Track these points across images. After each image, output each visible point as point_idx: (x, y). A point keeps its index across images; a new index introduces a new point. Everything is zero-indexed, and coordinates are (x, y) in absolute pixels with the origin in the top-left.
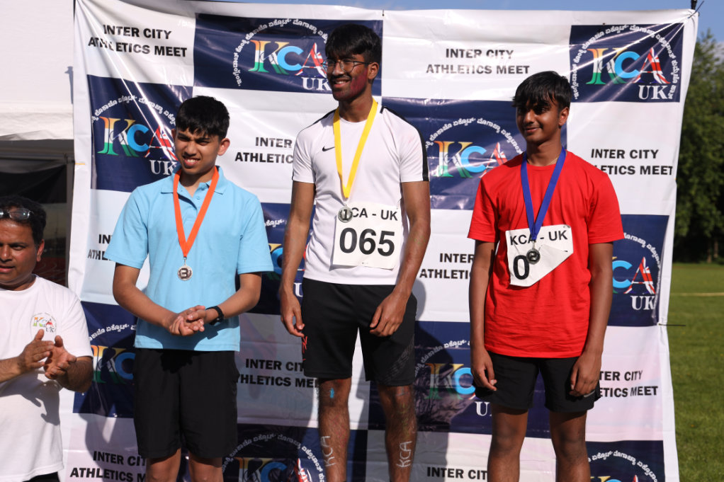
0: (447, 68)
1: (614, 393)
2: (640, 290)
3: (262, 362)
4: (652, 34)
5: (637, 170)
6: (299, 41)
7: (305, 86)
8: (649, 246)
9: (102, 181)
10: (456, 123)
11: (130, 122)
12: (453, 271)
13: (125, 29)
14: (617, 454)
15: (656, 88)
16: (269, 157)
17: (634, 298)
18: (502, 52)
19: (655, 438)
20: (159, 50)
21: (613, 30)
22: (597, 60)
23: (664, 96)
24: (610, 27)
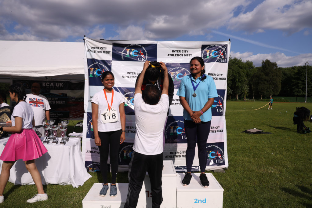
0: (172, 55)
1: (213, 132)
2: (219, 107)
3: (129, 127)
4: (220, 47)
5: (218, 79)
6: (137, 49)
7: (139, 60)
8: (221, 97)
9: (91, 84)
10: (175, 68)
11: (96, 69)
12: (176, 103)
13: (96, 47)
14: (214, 146)
15: (222, 59)
16: (130, 77)
17: (218, 109)
18: (185, 51)
19: (222, 142)
20: (104, 52)
21: (211, 46)
22: (208, 53)
23: (224, 61)
24: (211, 45)
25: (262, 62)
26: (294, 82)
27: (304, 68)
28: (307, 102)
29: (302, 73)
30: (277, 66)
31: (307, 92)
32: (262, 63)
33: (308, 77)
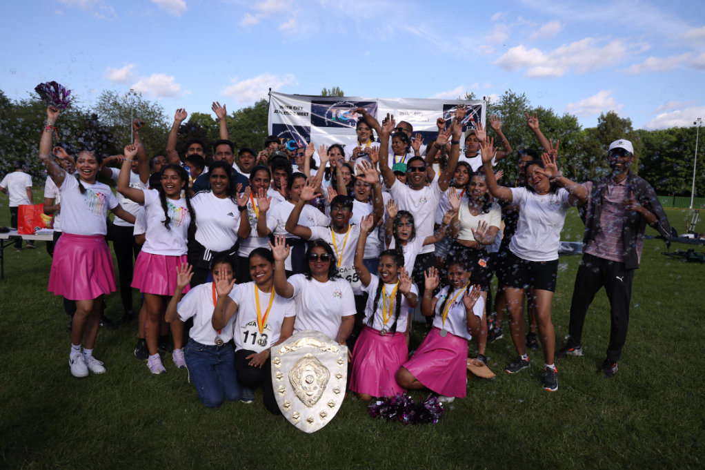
4: (471, 108)
11: (288, 139)
13: (287, 106)
18: (420, 113)
20: (299, 114)
25: (599, 116)
26: (668, 162)
27: (692, 131)
28: (693, 207)
29: (687, 144)
30: (632, 126)
31: (696, 186)
32: (599, 120)
33: (699, 152)
